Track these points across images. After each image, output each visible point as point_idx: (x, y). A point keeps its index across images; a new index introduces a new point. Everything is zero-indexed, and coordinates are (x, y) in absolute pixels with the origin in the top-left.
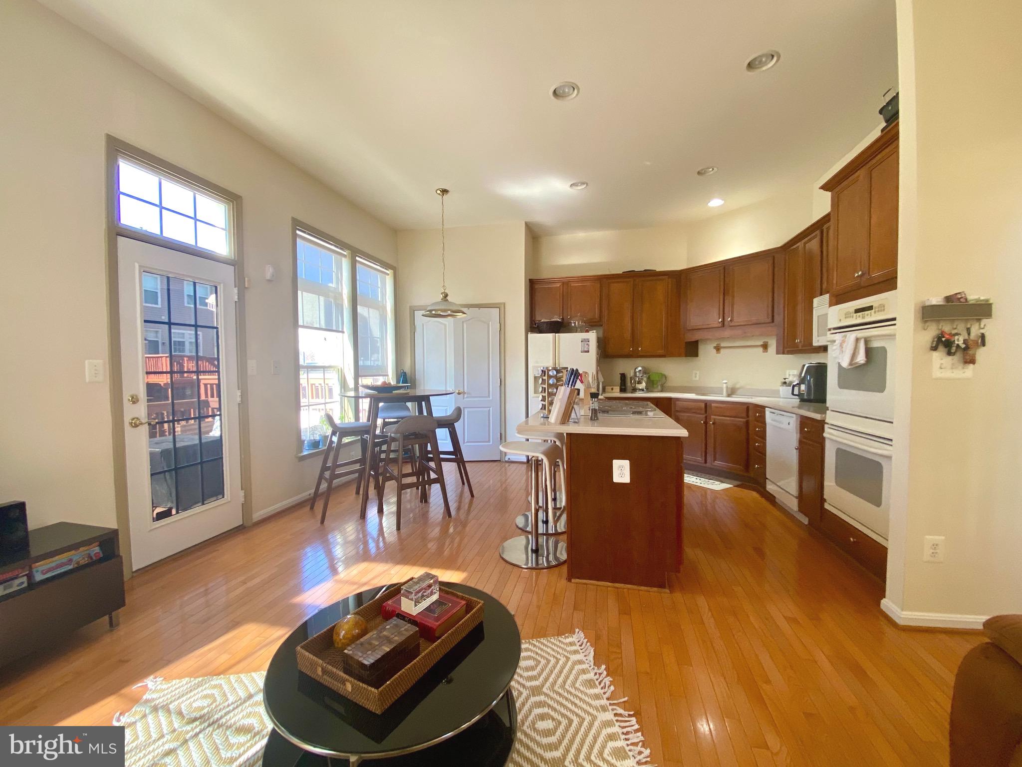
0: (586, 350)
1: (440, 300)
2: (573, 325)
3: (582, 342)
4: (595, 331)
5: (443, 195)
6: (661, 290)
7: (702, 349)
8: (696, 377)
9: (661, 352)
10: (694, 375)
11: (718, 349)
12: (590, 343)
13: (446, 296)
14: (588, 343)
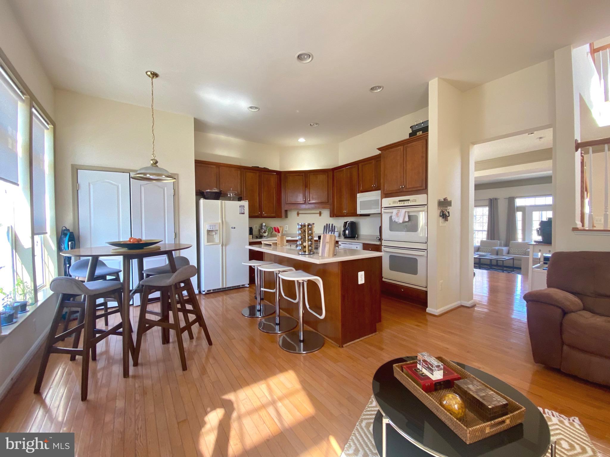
0: (242, 212)
1: (149, 165)
2: (229, 195)
3: (240, 207)
4: (247, 201)
5: (153, 77)
6: (273, 180)
7: (289, 214)
8: (286, 228)
9: (273, 215)
10: (285, 227)
11: (298, 214)
12: (245, 208)
13: (157, 162)
14: (243, 208)
